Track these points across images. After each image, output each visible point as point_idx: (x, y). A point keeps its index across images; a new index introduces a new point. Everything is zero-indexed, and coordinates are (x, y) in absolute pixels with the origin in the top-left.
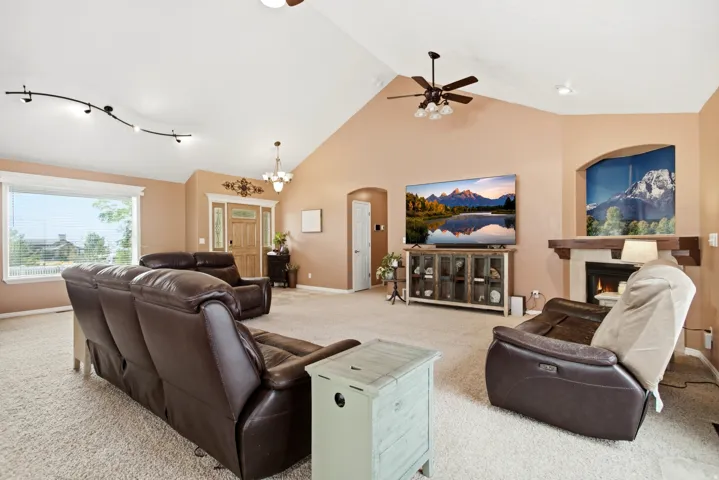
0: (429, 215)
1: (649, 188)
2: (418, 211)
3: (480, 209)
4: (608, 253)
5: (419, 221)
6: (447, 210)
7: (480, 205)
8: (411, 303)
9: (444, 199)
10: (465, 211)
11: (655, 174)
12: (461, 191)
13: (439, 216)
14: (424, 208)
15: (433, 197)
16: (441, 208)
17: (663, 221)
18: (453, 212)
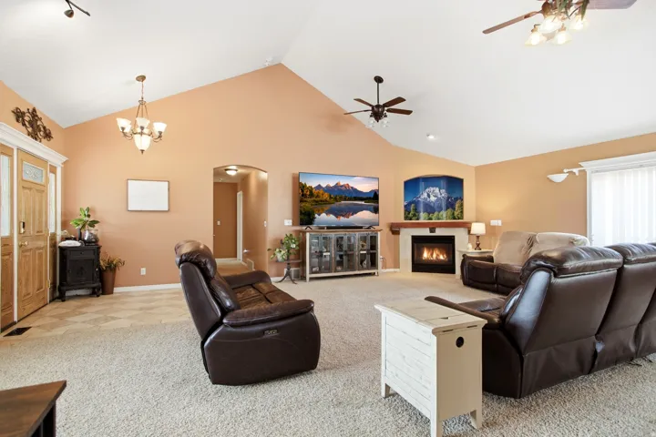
0: (317, 202)
1: (429, 196)
2: (306, 197)
3: (356, 199)
4: (428, 229)
5: (307, 206)
6: (331, 198)
7: (356, 196)
8: (311, 279)
9: (328, 189)
10: (345, 200)
11: (432, 189)
12: (342, 184)
13: (325, 202)
14: (312, 195)
15: (319, 186)
16: (326, 196)
17: (436, 213)
18: (336, 200)
